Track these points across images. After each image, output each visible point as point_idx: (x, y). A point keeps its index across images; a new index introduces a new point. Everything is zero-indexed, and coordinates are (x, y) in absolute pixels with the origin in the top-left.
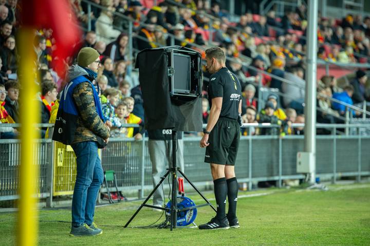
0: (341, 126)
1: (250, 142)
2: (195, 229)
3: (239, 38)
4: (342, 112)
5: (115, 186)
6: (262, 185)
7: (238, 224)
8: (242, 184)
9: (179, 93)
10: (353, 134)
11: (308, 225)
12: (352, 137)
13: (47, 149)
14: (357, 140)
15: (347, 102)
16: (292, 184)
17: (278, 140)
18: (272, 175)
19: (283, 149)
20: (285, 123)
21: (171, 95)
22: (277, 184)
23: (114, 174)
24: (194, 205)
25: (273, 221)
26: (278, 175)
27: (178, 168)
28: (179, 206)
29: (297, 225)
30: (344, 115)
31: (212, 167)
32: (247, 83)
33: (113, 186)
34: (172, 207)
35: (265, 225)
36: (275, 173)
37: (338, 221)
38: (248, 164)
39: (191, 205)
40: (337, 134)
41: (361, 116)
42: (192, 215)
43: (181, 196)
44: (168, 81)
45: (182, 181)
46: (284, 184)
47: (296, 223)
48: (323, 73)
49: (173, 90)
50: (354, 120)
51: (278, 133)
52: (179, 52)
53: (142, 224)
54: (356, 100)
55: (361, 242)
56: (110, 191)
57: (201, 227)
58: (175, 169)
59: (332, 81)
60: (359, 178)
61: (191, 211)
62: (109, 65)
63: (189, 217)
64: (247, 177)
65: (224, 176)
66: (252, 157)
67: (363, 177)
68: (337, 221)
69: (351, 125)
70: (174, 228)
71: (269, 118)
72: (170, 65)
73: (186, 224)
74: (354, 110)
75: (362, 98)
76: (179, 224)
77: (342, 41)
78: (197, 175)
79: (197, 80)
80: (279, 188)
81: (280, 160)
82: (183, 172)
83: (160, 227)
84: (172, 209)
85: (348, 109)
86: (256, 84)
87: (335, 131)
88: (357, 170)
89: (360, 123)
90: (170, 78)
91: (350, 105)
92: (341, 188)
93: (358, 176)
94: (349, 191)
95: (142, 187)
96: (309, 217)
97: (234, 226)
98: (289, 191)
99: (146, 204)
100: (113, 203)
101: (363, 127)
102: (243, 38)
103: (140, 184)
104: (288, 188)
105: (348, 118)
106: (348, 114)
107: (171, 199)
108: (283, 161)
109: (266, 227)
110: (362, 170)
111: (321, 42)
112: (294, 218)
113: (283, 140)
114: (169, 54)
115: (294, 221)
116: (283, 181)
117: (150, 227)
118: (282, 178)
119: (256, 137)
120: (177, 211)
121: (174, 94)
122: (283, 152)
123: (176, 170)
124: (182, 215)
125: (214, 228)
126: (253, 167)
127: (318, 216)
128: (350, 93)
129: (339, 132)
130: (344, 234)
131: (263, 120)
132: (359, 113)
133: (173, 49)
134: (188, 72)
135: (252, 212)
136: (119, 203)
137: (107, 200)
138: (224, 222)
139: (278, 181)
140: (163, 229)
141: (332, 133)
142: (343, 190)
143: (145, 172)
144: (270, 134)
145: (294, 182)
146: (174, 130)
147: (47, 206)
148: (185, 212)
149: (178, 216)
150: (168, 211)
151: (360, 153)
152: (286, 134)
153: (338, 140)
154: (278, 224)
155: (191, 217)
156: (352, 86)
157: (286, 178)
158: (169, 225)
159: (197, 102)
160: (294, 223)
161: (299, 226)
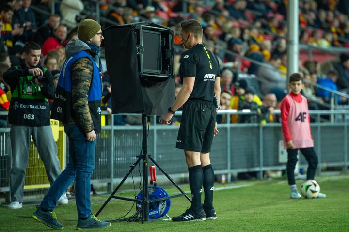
0: (325, 112)
1: (229, 130)
2: (168, 221)
3: (216, 23)
4: (327, 98)
6: (242, 177)
7: (215, 216)
8: (220, 175)
9: (149, 74)
10: (339, 121)
11: (291, 215)
12: (337, 124)
13: (6, 140)
14: (343, 128)
15: (332, 88)
16: (274, 175)
17: (258, 128)
18: (253, 166)
20: (265, 110)
21: (140, 76)
22: (258, 176)
24: (167, 195)
25: (254, 212)
26: (259, 166)
27: (150, 156)
28: (150, 197)
31: (187, 155)
32: (225, 68)
34: (143, 198)
35: (244, 215)
36: (256, 164)
37: (324, 210)
38: (227, 153)
39: (163, 196)
40: (322, 122)
41: (346, 103)
42: (165, 206)
43: (153, 185)
44: (137, 60)
45: (154, 169)
46: (265, 176)
47: (278, 214)
48: (306, 58)
49: (143, 70)
50: (339, 107)
51: (259, 121)
52: (149, 29)
53: (111, 217)
54: (341, 86)
57: (175, 220)
59: (315, 66)
60: (346, 168)
63: (162, 209)
64: (226, 168)
65: (199, 163)
66: (231, 146)
68: (322, 211)
69: (336, 112)
70: (146, 220)
71: (248, 105)
72: (138, 42)
73: (158, 216)
76: (152, 217)
77: (325, 25)
79: (168, 59)
80: (260, 180)
81: (261, 150)
83: (130, 220)
84: (143, 201)
85: (333, 95)
86: (234, 70)
87: (319, 118)
88: (343, 160)
89: (345, 109)
90: (139, 57)
91: (335, 91)
92: (327, 178)
93: (344, 166)
94: (335, 182)
95: (111, 180)
96: (292, 207)
97: (211, 218)
98: (271, 183)
99: (114, 195)
102: (220, 22)
103: (109, 176)
104: (270, 179)
105: (332, 105)
106: (332, 101)
107: (142, 189)
109: (246, 218)
111: (303, 26)
112: (276, 209)
113: (264, 128)
114: (138, 31)
115: (276, 211)
116: (264, 172)
117: (120, 220)
118: (263, 169)
119: (234, 125)
120: (148, 202)
121: (144, 75)
123: (147, 157)
124: (154, 207)
125: (189, 220)
126: (232, 157)
127: (301, 206)
128: (334, 79)
129: (323, 119)
130: (330, 223)
131: (242, 106)
132: (344, 99)
133: (142, 26)
134: (158, 50)
135: (231, 204)
137: (73, 195)
138: (200, 213)
139: (259, 172)
140: (133, 223)
141: (316, 120)
142: (329, 181)
143: (115, 164)
144: (249, 122)
145: (276, 174)
146: (143, 113)
147: (6, 202)
148: (158, 203)
149: (150, 208)
150: (139, 203)
152: (267, 122)
153: (322, 128)
154: (258, 215)
155: (164, 209)
156: (336, 71)
157: (268, 169)
158: (139, 218)
159: (168, 83)
160: (275, 214)
161: (281, 216)
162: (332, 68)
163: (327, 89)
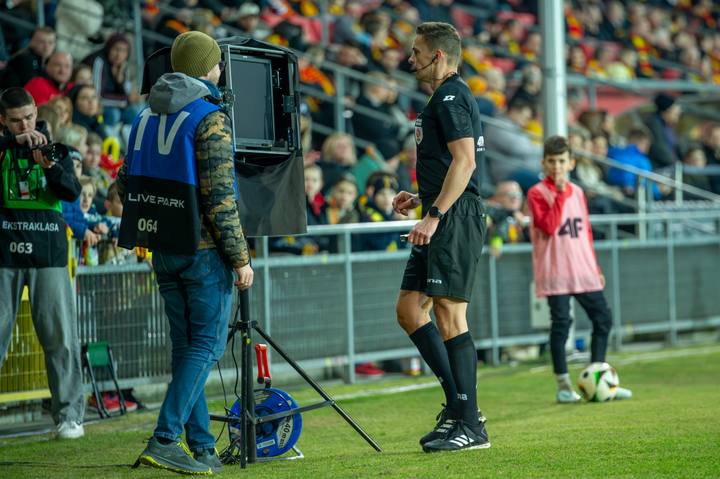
0: (626, 218)
2: (299, 461)
4: (630, 188)
5: (113, 377)
8: (408, 359)
9: (248, 148)
10: (656, 236)
11: (559, 438)
12: (653, 242)
14: (663, 250)
15: (639, 166)
16: (521, 355)
17: (487, 256)
18: (477, 337)
19: (498, 276)
22: (488, 356)
23: (108, 349)
24: (294, 405)
26: (489, 335)
27: (255, 322)
28: (259, 411)
29: (534, 440)
30: (633, 196)
33: (107, 379)
34: (242, 413)
36: (482, 331)
37: (627, 426)
39: (287, 407)
40: (620, 238)
41: (670, 197)
42: (291, 430)
43: (263, 386)
45: (264, 351)
46: (504, 357)
47: (531, 437)
48: (582, 101)
50: (656, 206)
52: (243, 53)
54: (658, 161)
55: (679, 466)
56: (100, 389)
58: (246, 324)
60: (674, 336)
61: (288, 421)
62: (90, 103)
63: (284, 436)
67: (682, 333)
68: (623, 428)
69: (651, 217)
70: (250, 461)
73: (277, 451)
74: (656, 183)
75: (671, 155)
76: (262, 454)
77: (622, 34)
78: (302, 344)
79: (288, 116)
80: (493, 366)
81: (494, 303)
82: (268, 332)
84: (243, 419)
85: (642, 181)
87: (614, 232)
88: (667, 319)
89: (669, 211)
91: (646, 173)
92: (633, 359)
93: (669, 332)
94: (650, 365)
96: (560, 422)
98: (515, 371)
100: (108, 416)
101: (678, 221)
104: (514, 364)
105: (642, 202)
106: (641, 193)
107: (240, 395)
108: (500, 304)
110: (680, 318)
111: (576, 37)
112: (527, 427)
115: (526, 431)
116: (502, 351)
118: (499, 342)
120: (255, 422)
122: (498, 283)
123: (250, 326)
124: (267, 431)
125: (465, 446)
127: (580, 418)
128: (643, 145)
129: (623, 233)
130: (641, 452)
132: (666, 189)
133: (229, 46)
134: (267, 97)
136: (124, 417)
137: (94, 412)
139: (490, 350)
141: (607, 235)
142: (638, 364)
145: (527, 352)
148: (275, 424)
149: (259, 435)
150: (234, 423)
151: (672, 279)
152: (505, 242)
153: (622, 252)
155: (288, 435)
156: (647, 130)
157: (508, 342)
158: (236, 456)
159: (290, 166)
160: (525, 437)
161: (537, 442)
162: (638, 124)
163: (630, 168)
